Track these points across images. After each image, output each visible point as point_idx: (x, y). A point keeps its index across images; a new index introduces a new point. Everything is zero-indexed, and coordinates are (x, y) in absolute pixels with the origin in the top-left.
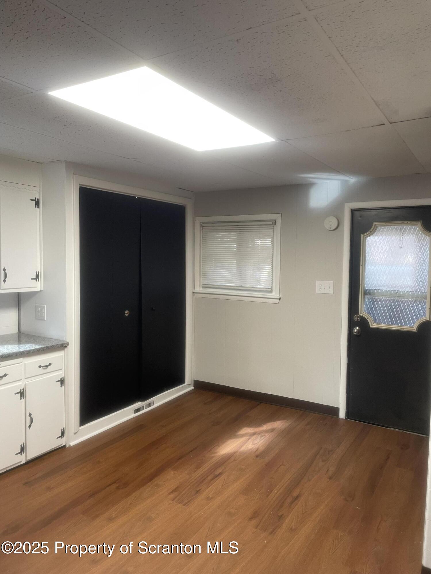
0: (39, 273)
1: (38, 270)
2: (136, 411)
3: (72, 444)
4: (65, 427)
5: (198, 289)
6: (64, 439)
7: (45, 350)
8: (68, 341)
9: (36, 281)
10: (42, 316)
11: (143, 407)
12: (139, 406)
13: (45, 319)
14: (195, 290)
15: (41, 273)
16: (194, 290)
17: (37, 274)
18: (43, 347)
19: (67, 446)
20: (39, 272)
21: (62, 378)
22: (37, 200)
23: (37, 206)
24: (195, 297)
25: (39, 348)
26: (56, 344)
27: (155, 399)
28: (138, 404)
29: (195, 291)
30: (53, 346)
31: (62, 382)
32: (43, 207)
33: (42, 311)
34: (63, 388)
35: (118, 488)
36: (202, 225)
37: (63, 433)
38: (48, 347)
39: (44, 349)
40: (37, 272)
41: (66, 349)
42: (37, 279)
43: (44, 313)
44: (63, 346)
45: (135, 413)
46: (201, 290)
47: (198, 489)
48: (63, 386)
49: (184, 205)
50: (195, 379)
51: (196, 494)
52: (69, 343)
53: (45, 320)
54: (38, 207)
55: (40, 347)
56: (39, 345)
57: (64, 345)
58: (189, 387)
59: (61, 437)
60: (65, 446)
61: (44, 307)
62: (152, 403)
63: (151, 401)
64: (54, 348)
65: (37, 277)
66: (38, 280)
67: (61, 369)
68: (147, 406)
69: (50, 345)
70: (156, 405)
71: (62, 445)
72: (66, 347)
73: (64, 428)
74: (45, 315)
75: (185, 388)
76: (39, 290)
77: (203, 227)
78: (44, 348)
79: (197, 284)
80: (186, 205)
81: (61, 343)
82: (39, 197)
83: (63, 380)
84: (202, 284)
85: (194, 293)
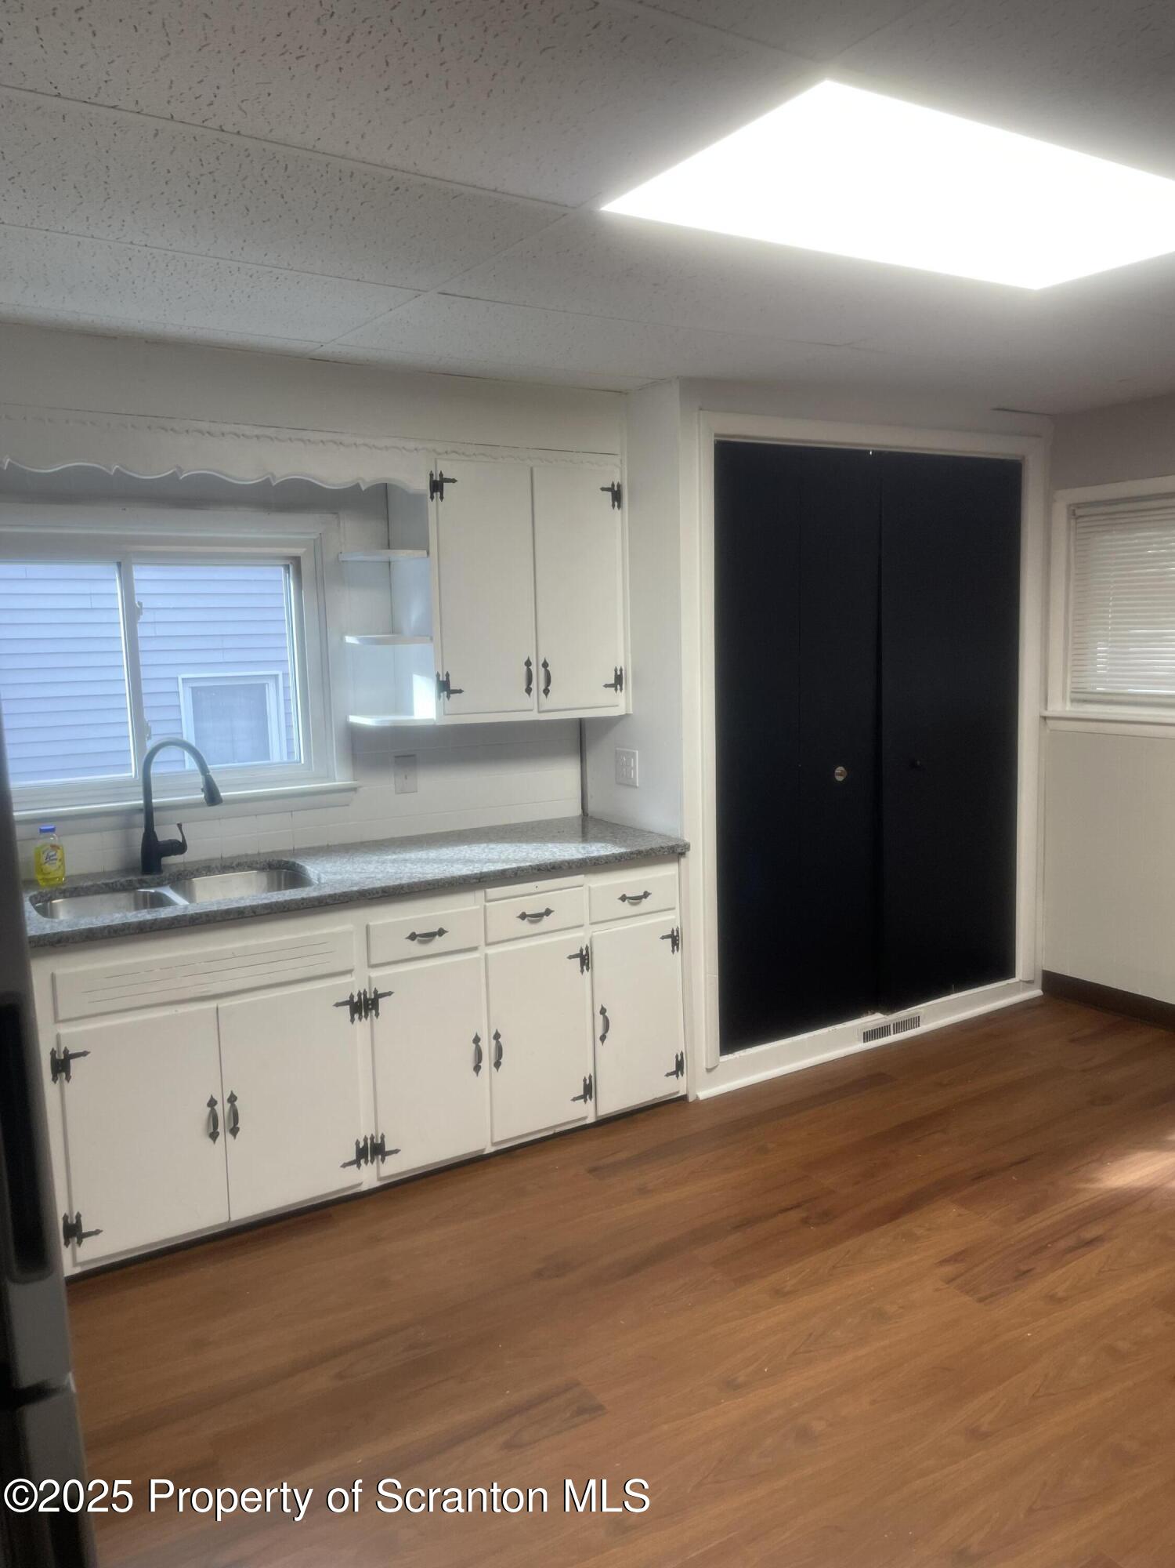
0: (621, 670)
1: (620, 664)
2: (868, 1036)
3: (703, 1094)
4: (684, 1052)
5: (1059, 706)
6: (683, 1079)
7: (633, 859)
8: (687, 840)
9: (616, 690)
10: (631, 778)
11: (888, 1027)
12: (874, 1023)
13: (636, 783)
14: (1050, 708)
15: (626, 670)
16: (1046, 709)
17: (619, 673)
18: (629, 850)
19: (691, 1099)
20: (623, 668)
21: (675, 929)
22: (616, 489)
23: (616, 504)
24: (1048, 731)
25: (619, 854)
26: (658, 846)
27: (922, 1010)
28: (874, 1019)
29: (1046, 714)
30: (651, 849)
31: (675, 939)
32: (629, 506)
33: (630, 765)
34: (678, 954)
35: (805, 1221)
36: (1075, 512)
37: (680, 1066)
38: (639, 853)
39: (632, 856)
40: (619, 669)
41: (683, 860)
42: (619, 687)
43: (635, 768)
44: (675, 852)
45: (864, 1042)
46: (1069, 709)
47: (1024, 1268)
48: (678, 950)
49: (1019, 459)
50: (1044, 969)
51: (1016, 1278)
52: (689, 846)
53: (636, 787)
54: (619, 507)
55: (623, 850)
56: (620, 847)
57: (679, 850)
58: (1024, 990)
59: (676, 1073)
60: (684, 1098)
61: (634, 754)
62: (915, 1022)
63: (910, 1015)
64: (653, 855)
65: (619, 680)
66: (621, 689)
67: (674, 909)
68: (900, 1027)
69: (644, 845)
70: (925, 1028)
71: (679, 1095)
72: (682, 854)
73: (682, 1054)
74: (637, 775)
75: (1015, 989)
76: (623, 713)
77: (1077, 519)
78: (632, 853)
79: (1055, 690)
80: (1024, 457)
81: (673, 843)
82: (621, 479)
83: (678, 936)
84: (1072, 692)
85: (1045, 718)
